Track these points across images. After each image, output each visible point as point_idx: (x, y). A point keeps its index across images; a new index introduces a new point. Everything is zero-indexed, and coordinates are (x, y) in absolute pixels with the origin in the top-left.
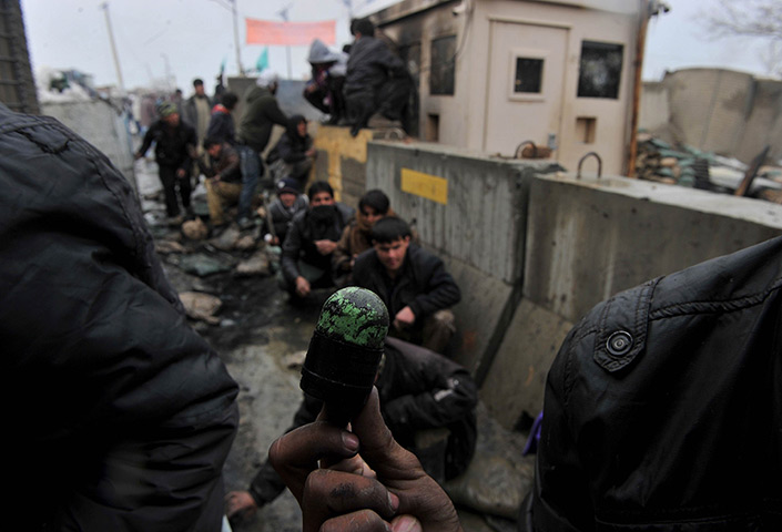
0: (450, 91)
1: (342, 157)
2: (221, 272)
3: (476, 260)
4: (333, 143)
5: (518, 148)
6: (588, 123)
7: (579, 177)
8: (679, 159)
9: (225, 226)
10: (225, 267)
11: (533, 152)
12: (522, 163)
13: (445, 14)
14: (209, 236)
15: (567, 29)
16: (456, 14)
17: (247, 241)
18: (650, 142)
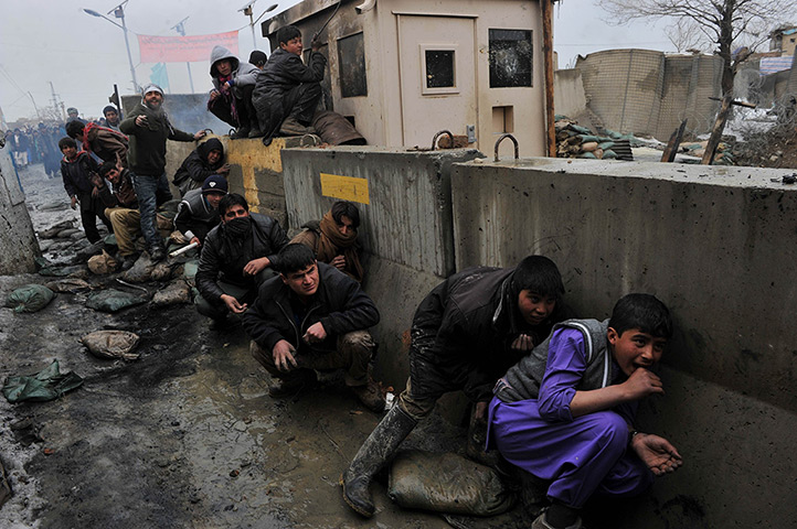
0: (362, 91)
1: (256, 169)
2: (135, 305)
3: (406, 258)
4: (246, 155)
5: (435, 138)
6: (505, 112)
7: (497, 160)
8: (600, 142)
9: (136, 256)
10: (140, 299)
11: (451, 142)
12: (440, 153)
13: (349, 12)
14: (119, 268)
15: (474, 18)
16: (359, 11)
17: (161, 269)
18: (569, 128)
